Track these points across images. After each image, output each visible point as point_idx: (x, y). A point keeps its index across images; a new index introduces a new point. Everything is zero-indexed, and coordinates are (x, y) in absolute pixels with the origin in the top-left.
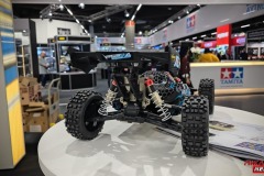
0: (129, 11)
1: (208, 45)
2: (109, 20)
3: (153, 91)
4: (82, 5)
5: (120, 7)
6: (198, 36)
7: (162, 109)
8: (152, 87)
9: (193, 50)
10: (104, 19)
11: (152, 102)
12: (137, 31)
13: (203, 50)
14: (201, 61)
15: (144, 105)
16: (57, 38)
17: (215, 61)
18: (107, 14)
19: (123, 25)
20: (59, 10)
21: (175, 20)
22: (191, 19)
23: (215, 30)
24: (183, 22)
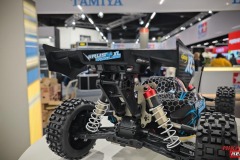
0: (143, 19)
1: (220, 50)
2: (125, 28)
3: (155, 105)
4: (101, 14)
5: (135, 16)
6: (210, 41)
7: (167, 131)
8: (153, 99)
9: (205, 55)
10: (120, 27)
11: (154, 118)
12: (150, 37)
13: (215, 55)
14: (212, 66)
15: (144, 122)
16: (78, 44)
17: (227, 65)
18: (123, 22)
19: (138, 32)
20: (81, 20)
21: (187, 27)
22: (202, 25)
23: (227, 36)
24: (195, 29)
